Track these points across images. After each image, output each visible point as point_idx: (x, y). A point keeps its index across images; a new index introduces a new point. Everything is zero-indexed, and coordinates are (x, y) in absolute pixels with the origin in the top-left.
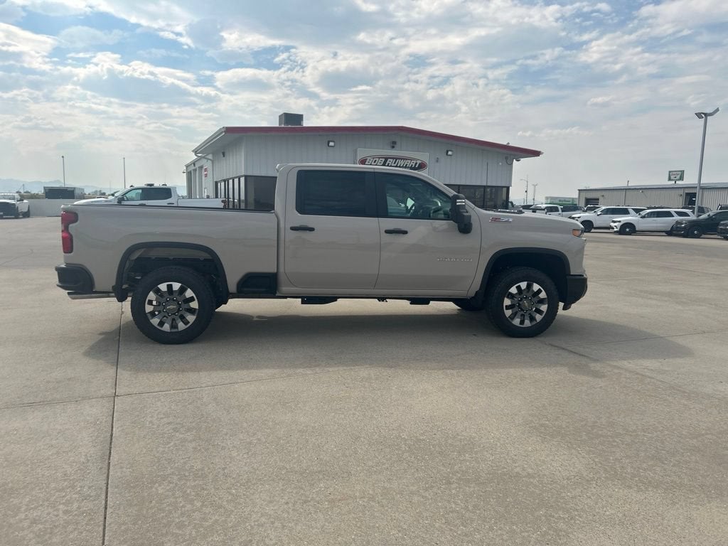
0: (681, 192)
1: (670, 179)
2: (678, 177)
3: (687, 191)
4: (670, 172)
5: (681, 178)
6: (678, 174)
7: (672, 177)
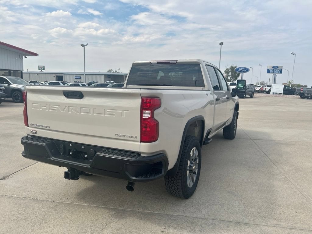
0: (54, 75)
1: (39, 69)
2: (42, 69)
3: (57, 75)
4: (39, 66)
5: (44, 69)
6: (42, 67)
7: (40, 68)
